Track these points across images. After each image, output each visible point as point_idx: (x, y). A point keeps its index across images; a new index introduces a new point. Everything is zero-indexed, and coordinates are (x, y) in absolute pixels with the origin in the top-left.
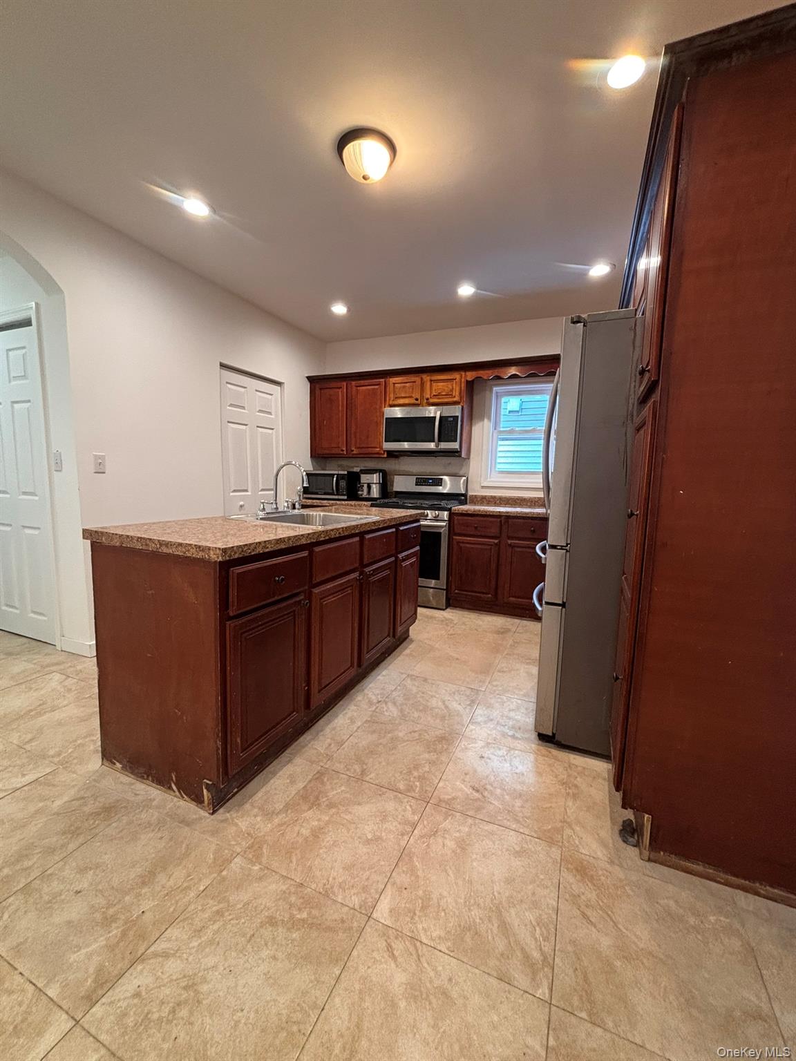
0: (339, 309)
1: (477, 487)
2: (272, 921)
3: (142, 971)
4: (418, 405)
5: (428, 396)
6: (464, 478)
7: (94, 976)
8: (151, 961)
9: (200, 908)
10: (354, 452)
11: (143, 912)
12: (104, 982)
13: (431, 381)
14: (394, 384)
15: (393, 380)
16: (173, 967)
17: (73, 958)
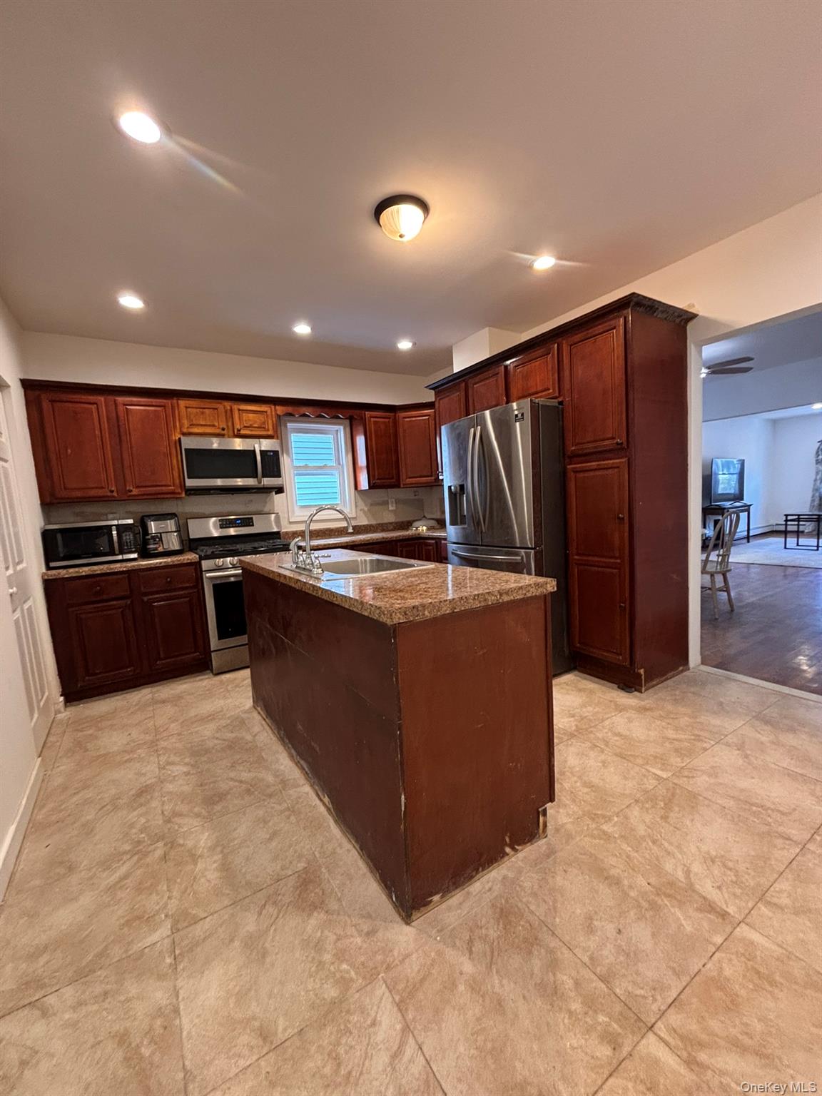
0: (131, 302)
1: (284, 523)
2: (665, 818)
3: (701, 886)
4: (223, 436)
5: (238, 427)
6: (273, 516)
7: (706, 914)
8: (693, 879)
9: (649, 852)
10: (133, 493)
11: (649, 884)
12: (709, 907)
13: (239, 410)
14: (186, 407)
15: (183, 403)
16: (697, 868)
17: (689, 929)
